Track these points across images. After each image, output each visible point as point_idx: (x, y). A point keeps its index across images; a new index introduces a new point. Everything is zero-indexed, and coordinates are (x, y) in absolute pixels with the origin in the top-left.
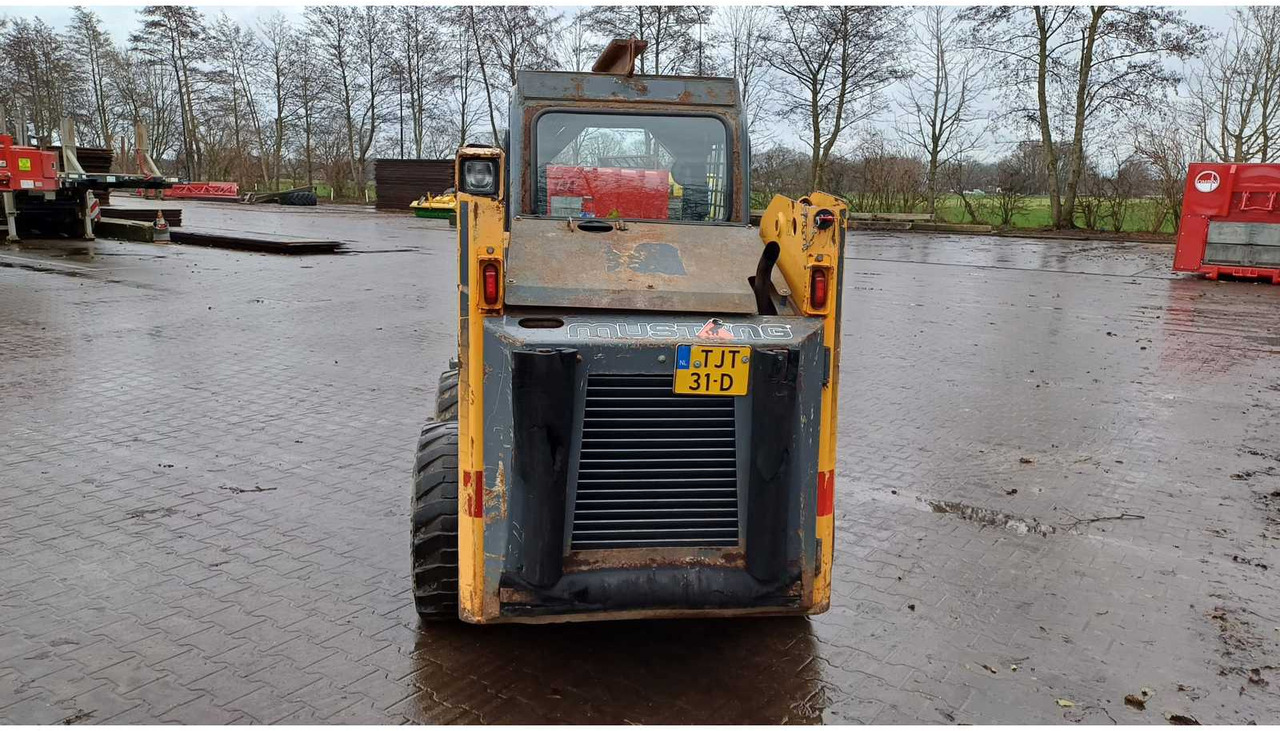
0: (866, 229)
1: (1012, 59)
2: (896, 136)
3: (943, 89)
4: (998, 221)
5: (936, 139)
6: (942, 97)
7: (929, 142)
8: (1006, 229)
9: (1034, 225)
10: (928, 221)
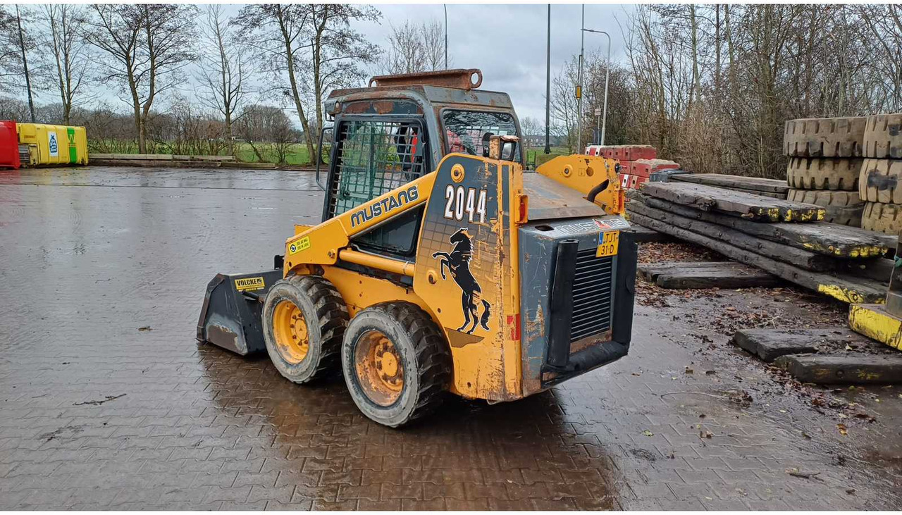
0: (187, 167)
1: (268, 54)
2: (197, 101)
3: (226, 71)
4: (277, 160)
5: (227, 105)
6: (227, 76)
7: (222, 105)
8: (282, 166)
9: (299, 162)
10: (231, 160)
